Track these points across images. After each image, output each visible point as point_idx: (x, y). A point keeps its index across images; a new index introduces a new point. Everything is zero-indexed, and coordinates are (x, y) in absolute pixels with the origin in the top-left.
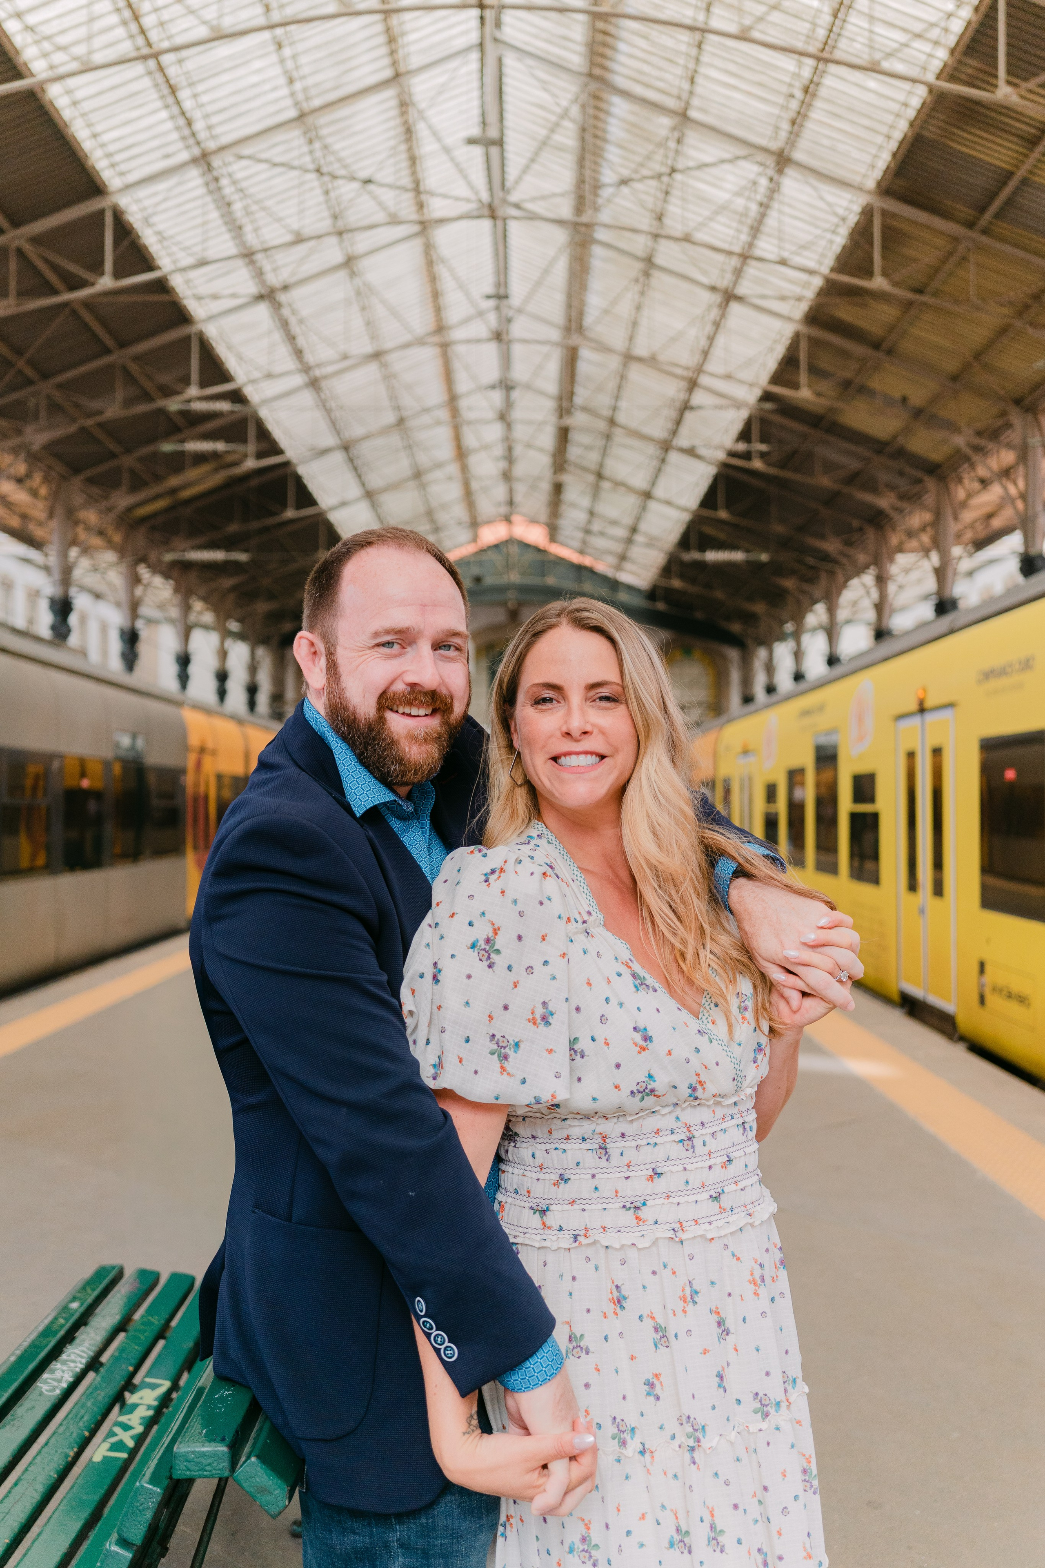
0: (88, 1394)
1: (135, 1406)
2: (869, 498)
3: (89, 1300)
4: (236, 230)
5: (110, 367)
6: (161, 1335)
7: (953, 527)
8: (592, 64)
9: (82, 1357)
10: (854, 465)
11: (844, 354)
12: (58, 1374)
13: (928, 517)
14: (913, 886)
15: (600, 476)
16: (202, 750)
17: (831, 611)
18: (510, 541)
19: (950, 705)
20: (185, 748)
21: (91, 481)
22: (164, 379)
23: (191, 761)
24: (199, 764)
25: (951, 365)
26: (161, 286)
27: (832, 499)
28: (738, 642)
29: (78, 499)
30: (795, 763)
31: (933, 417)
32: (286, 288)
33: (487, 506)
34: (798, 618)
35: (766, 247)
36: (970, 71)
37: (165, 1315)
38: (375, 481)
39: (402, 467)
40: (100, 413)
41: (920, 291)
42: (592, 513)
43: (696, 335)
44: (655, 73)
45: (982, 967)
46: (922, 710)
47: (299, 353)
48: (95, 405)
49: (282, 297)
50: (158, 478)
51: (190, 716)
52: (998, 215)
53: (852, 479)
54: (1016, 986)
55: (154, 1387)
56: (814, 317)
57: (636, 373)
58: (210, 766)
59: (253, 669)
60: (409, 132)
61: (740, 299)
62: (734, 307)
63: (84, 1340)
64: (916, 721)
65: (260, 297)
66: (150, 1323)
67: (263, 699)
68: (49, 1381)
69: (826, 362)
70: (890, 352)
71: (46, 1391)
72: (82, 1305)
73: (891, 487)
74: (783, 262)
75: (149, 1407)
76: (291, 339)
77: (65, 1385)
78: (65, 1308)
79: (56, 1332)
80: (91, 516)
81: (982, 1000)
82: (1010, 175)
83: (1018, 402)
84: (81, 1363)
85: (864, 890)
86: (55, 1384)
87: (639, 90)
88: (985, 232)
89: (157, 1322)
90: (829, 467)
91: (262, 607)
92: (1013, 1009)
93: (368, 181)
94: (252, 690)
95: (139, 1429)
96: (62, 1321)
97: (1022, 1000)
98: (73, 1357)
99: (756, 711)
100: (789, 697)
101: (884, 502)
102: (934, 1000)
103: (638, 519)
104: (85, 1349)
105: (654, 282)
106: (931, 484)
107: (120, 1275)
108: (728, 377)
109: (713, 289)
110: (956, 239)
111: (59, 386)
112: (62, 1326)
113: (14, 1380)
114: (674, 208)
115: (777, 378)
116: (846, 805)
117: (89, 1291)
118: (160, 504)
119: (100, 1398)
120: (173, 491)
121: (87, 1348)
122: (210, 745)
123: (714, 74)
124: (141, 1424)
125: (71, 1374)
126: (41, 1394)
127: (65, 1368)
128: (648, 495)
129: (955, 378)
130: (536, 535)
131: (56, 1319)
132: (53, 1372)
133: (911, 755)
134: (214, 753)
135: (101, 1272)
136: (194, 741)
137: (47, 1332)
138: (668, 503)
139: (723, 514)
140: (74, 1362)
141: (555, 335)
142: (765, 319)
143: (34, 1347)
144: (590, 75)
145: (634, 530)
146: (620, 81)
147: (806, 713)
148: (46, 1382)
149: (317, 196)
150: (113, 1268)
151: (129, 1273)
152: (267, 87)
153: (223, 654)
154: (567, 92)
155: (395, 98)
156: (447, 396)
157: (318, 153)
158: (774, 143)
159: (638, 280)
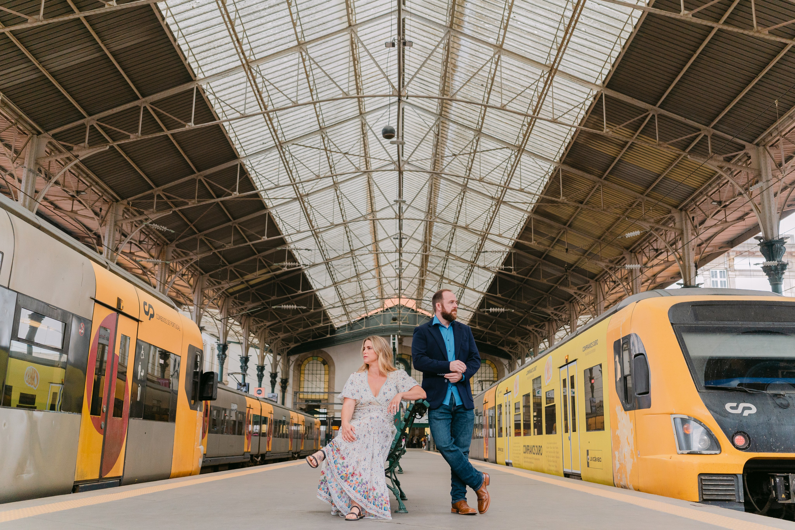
2: (564, 289)
4: (289, 172)
5: (230, 227)
8: (442, 110)
10: (559, 274)
11: (551, 227)
13: (592, 298)
14: (566, 432)
15: (442, 277)
17: (550, 342)
18: (400, 307)
19: (575, 360)
21: (211, 276)
22: (250, 232)
25: (598, 233)
26: (257, 195)
27: (548, 289)
28: (507, 356)
29: (206, 283)
30: (526, 392)
31: (590, 254)
32: (307, 195)
33: (389, 290)
34: (535, 345)
35: (515, 183)
36: (595, 120)
38: (339, 277)
39: (350, 272)
40: (221, 247)
41: (581, 203)
43: (485, 218)
45: (588, 452)
46: (567, 364)
47: (310, 222)
48: (221, 243)
49: (305, 199)
50: (242, 275)
52: (610, 173)
53: (557, 280)
56: (537, 211)
57: (459, 232)
59: (275, 365)
60: (364, 134)
61: (505, 203)
62: (503, 206)
64: (566, 368)
65: (297, 198)
69: (543, 230)
70: (570, 226)
73: (576, 285)
74: (522, 190)
76: (307, 215)
80: (210, 292)
81: (588, 465)
82: (614, 158)
83: (627, 248)
85: (551, 437)
87: (461, 121)
88: (605, 179)
90: (546, 275)
91: (282, 336)
92: (597, 464)
93: (346, 153)
97: (599, 460)
101: (571, 291)
102: (574, 471)
105: (467, 194)
106: (592, 283)
108: (500, 236)
109: (492, 198)
110: (595, 182)
111: (205, 235)
114: (476, 165)
115: (521, 236)
116: (544, 405)
118: (242, 286)
120: (247, 281)
123: (491, 115)
128: (464, 286)
129: (599, 238)
130: (411, 304)
133: (564, 380)
138: (474, 290)
139: (499, 295)
141: (423, 216)
142: (515, 211)
144: (441, 115)
146: (453, 117)
147: (529, 372)
149: (324, 158)
152: (308, 117)
153: (263, 358)
154: (431, 121)
155: (360, 122)
156: (374, 241)
157: (326, 142)
158: (517, 143)
159: (460, 194)
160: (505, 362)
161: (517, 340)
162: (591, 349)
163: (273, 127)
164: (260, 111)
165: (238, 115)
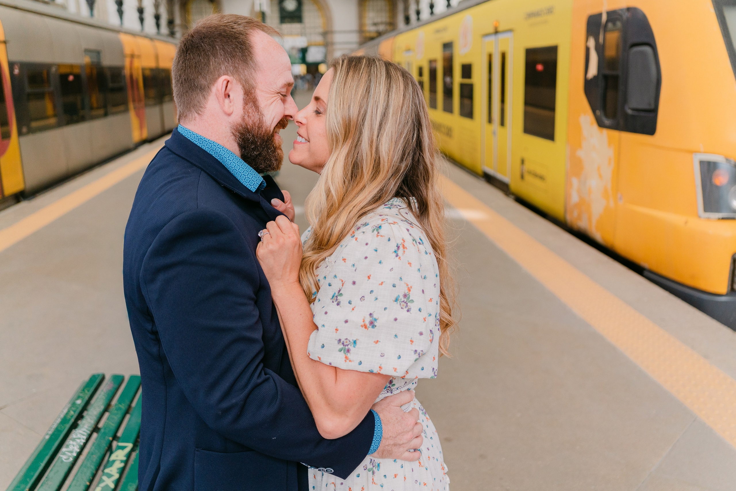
0: (87, 458)
1: (114, 461)
3: (86, 398)
6: (127, 412)
9: (84, 435)
12: (71, 448)
16: (132, 56)
19: (510, 31)
20: (123, 55)
23: (127, 62)
24: (131, 63)
30: (432, 56)
37: (128, 402)
45: (523, 162)
46: (496, 32)
51: (124, 38)
54: (539, 170)
55: (123, 448)
58: (138, 64)
59: (157, 6)
63: (84, 424)
64: (492, 38)
66: (120, 409)
67: (164, 22)
68: (67, 453)
71: (65, 459)
72: (82, 401)
75: (122, 461)
77: (75, 454)
78: (74, 404)
79: (69, 420)
81: (522, 177)
84: (83, 439)
85: (466, 121)
86: (69, 454)
89: (124, 407)
92: (537, 182)
94: (157, 17)
95: (117, 476)
96: (72, 413)
97: (542, 178)
98: (79, 436)
99: (412, 29)
100: (428, 23)
102: (500, 176)
104: (86, 430)
107: (103, 378)
112: (72, 416)
113: (47, 455)
117: (86, 391)
119: (94, 460)
121: (86, 429)
122: (136, 53)
124: (117, 473)
125: (78, 447)
126: (62, 462)
127: (74, 443)
131: (69, 411)
132: (68, 446)
133: (490, 56)
134: (139, 57)
135: (93, 378)
136: (128, 51)
137: (64, 420)
140: (79, 439)
143: (57, 431)
148: (64, 454)
150: (99, 375)
151: (108, 377)
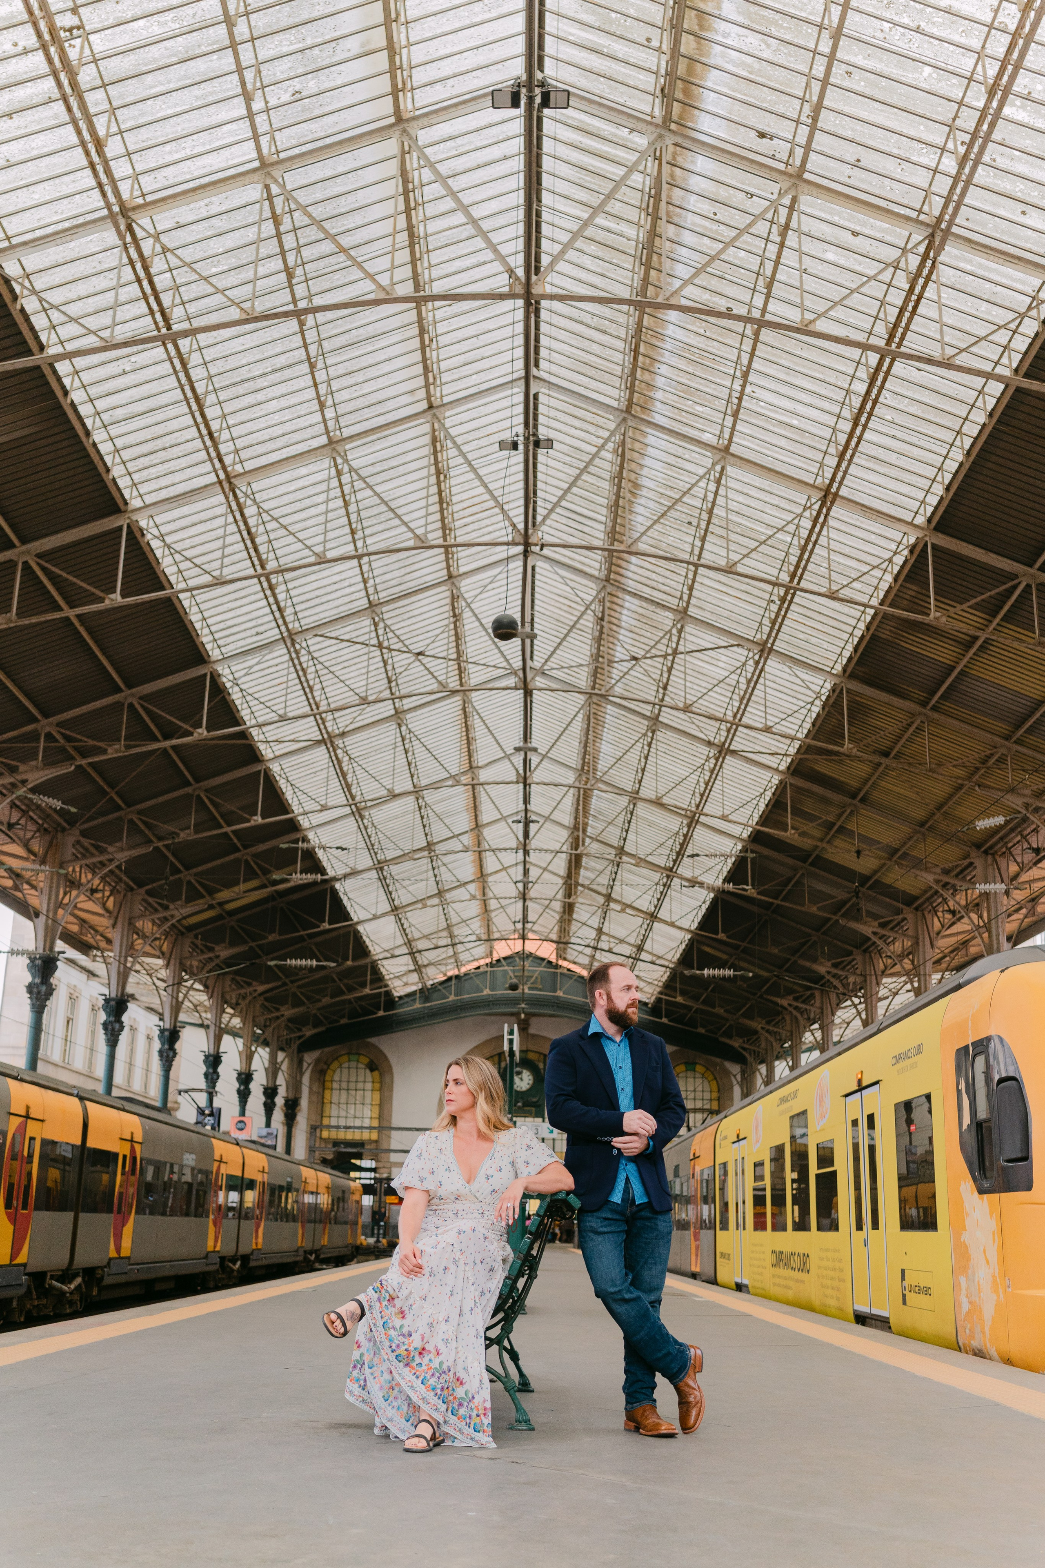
2: (853, 925)
4: (307, 689)
5: (188, 796)
7: (932, 954)
8: (610, 571)
10: (840, 894)
11: (825, 800)
13: (908, 943)
14: (859, 1227)
15: (609, 898)
17: (825, 1029)
18: (524, 956)
19: (877, 1083)
21: (149, 893)
22: (229, 807)
25: (919, 814)
26: (244, 735)
27: (821, 925)
28: (738, 1058)
29: (139, 907)
30: (777, 1142)
31: (905, 855)
32: (343, 734)
33: (502, 923)
34: (795, 1036)
35: (754, 716)
36: (913, 593)
38: (403, 897)
39: (425, 887)
41: (886, 754)
42: (600, 931)
43: (695, 782)
44: (661, 579)
46: (861, 1088)
47: (347, 787)
48: (169, 828)
49: (339, 742)
50: (211, 892)
52: (942, 697)
53: (838, 907)
56: (798, 769)
57: (642, 810)
59: (273, 1070)
60: (456, 617)
61: (735, 753)
62: (730, 760)
64: (857, 1097)
65: (323, 741)
69: (809, 806)
70: (863, 800)
73: (875, 917)
74: (767, 730)
76: (342, 774)
80: (146, 925)
82: (952, 668)
83: (978, 846)
85: (828, 1237)
87: (647, 592)
88: (934, 709)
90: (817, 897)
91: (288, 1012)
93: (420, 654)
99: (745, 1107)
100: (772, 1090)
101: (867, 929)
102: (877, 1312)
103: (645, 938)
105: (660, 735)
106: (908, 913)
108: (724, 818)
109: (709, 743)
110: (913, 715)
111: (139, 812)
114: (676, 679)
115: (765, 819)
116: (813, 1170)
118: (211, 914)
120: (221, 904)
123: (707, 582)
128: (653, 917)
129: (922, 824)
130: (548, 951)
133: (855, 1123)
138: (672, 924)
139: (722, 936)
141: (570, 778)
142: (755, 769)
144: (607, 580)
145: (640, 948)
146: (631, 585)
147: (784, 1100)
149: (377, 663)
152: (346, 583)
153: (250, 1057)
154: (589, 591)
155: (448, 593)
156: (473, 825)
157: (381, 632)
158: (758, 636)
159: (645, 735)
160: (735, 1069)
161: (756, 1024)
162: (908, 1062)
163: (277, 602)
164: (251, 572)
165: (206, 579)
